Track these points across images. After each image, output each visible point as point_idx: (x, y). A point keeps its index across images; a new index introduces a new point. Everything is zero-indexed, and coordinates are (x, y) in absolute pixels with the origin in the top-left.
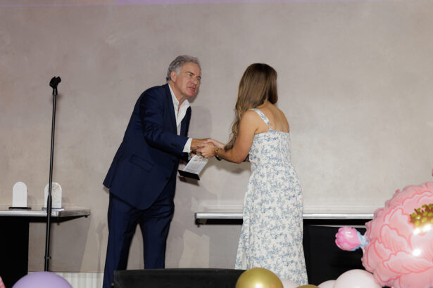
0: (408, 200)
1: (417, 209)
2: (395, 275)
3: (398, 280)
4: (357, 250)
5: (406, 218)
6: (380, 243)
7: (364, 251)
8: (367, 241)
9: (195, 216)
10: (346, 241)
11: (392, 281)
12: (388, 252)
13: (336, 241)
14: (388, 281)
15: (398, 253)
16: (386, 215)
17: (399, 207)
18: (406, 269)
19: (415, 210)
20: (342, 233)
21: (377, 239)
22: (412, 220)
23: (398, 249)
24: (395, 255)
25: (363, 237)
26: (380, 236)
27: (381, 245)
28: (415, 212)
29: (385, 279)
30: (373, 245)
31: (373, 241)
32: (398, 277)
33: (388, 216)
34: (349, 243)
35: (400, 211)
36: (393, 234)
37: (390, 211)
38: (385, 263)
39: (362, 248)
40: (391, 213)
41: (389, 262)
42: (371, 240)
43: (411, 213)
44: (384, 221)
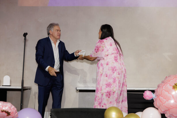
0: (172, 80)
1: (175, 83)
2: (167, 109)
3: (169, 111)
4: (152, 100)
5: (172, 87)
6: (161, 97)
7: (154, 100)
8: (156, 96)
9: (76, 89)
10: (148, 96)
11: (166, 111)
12: (165, 100)
13: (144, 96)
14: (165, 111)
15: (169, 101)
16: (163, 86)
17: (168, 83)
18: (172, 106)
19: (175, 84)
20: (146, 93)
21: (160, 95)
22: (174, 88)
23: (168, 99)
24: (168, 101)
25: (154, 95)
26: (161, 94)
27: (162, 98)
28: (174, 85)
29: (163, 110)
30: (158, 98)
31: (158, 96)
32: (169, 110)
33: (164, 87)
34: (149, 97)
35: (169, 85)
36: (166, 93)
37: (165, 84)
38: (164, 104)
39: (154, 99)
40: (165, 85)
41: (165, 104)
42: (157, 96)
43: (173, 85)
44: (163, 88)
